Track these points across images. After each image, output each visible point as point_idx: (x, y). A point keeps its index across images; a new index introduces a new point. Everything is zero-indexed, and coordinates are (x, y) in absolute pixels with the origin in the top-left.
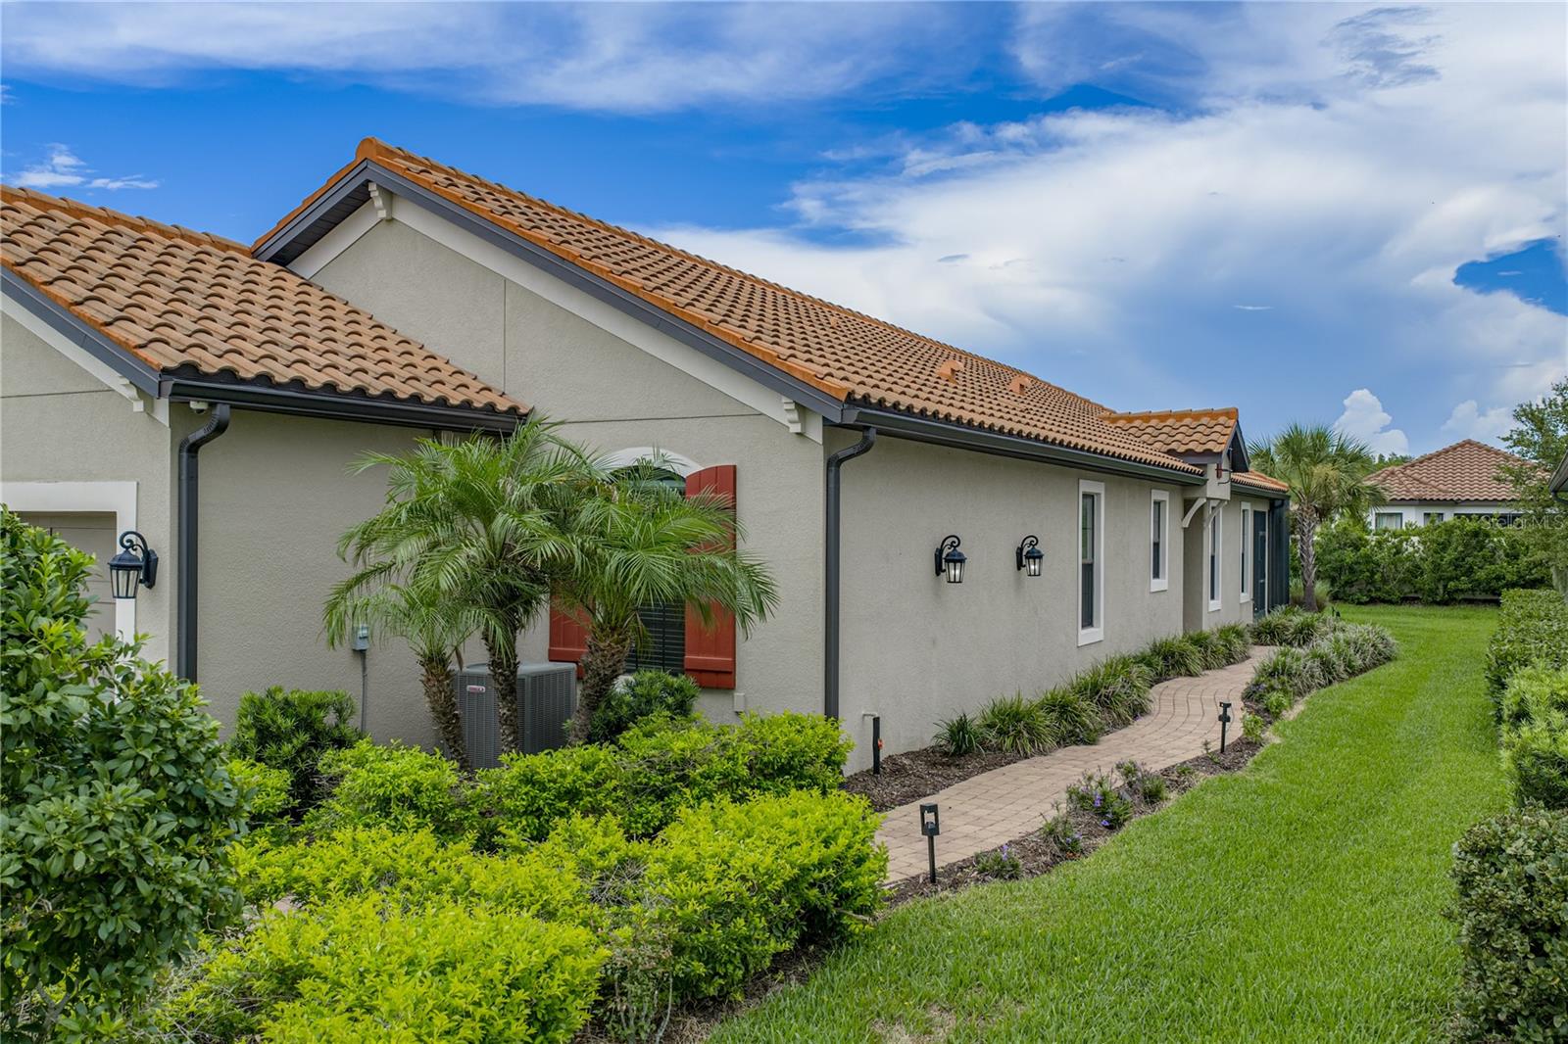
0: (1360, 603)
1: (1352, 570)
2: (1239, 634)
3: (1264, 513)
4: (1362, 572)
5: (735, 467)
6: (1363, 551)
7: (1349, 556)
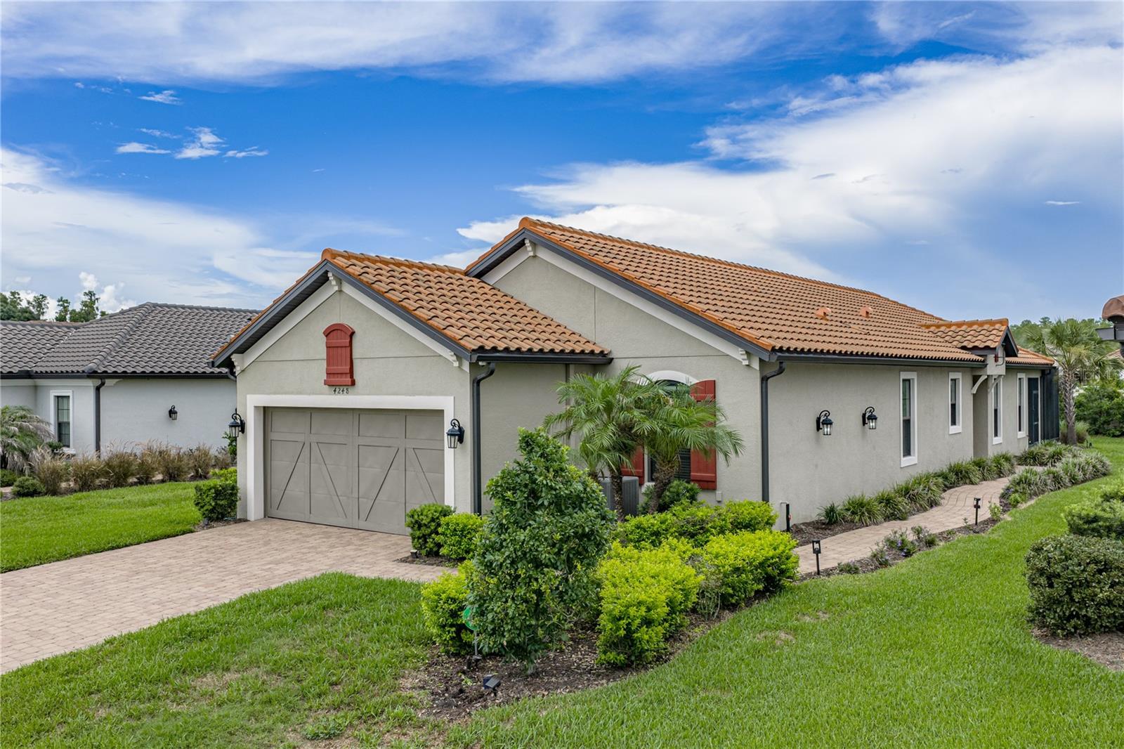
0: (1114, 436)
1: (1108, 414)
2: (1007, 459)
3: (1037, 379)
4: (1115, 415)
5: (715, 381)
6: (1116, 400)
7: (1106, 404)
